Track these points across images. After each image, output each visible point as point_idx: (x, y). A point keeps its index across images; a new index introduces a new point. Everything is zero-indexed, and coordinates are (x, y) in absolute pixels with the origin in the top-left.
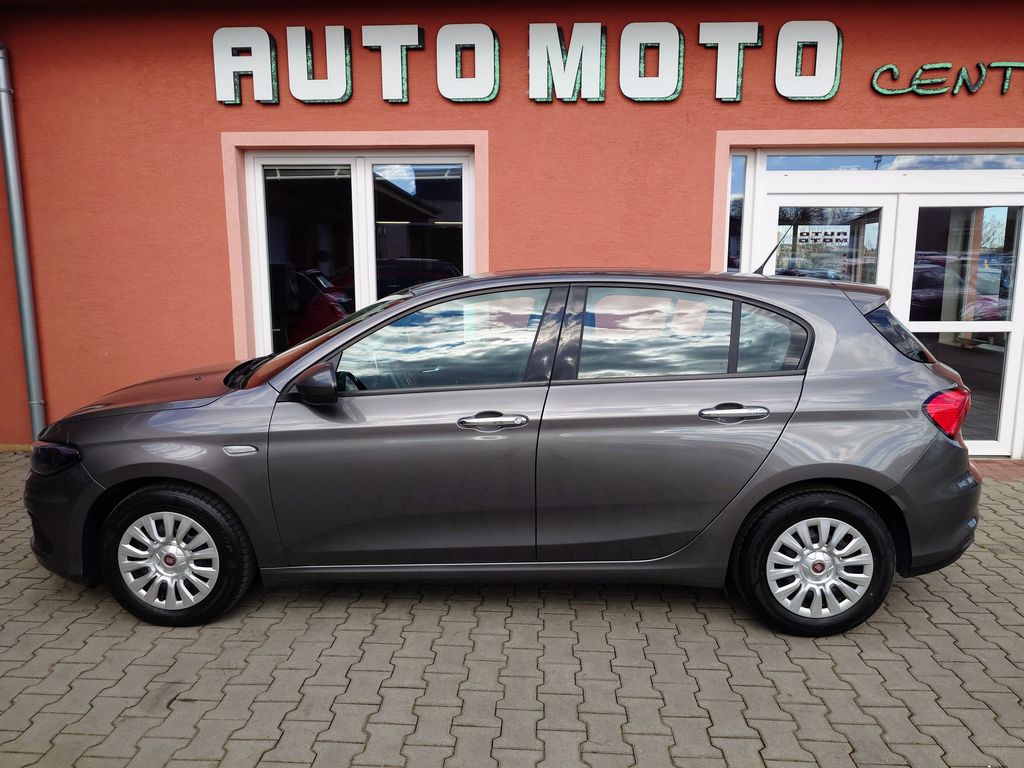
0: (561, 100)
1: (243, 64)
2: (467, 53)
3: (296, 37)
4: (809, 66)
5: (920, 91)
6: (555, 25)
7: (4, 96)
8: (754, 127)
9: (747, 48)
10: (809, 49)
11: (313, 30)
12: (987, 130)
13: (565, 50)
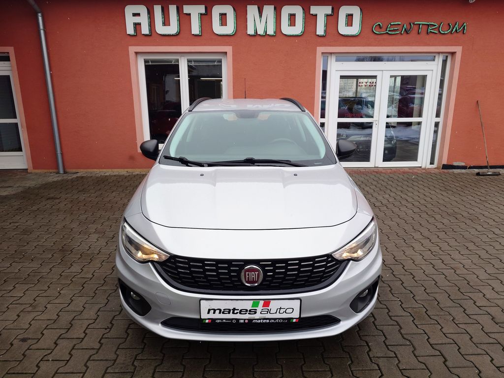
0: (259, 35)
1: (137, 20)
2: (224, 16)
3: (158, 9)
4: (350, 23)
5: (390, 33)
6: (257, 6)
7: (42, 32)
8: (330, 46)
9: (327, 16)
10: (350, 17)
11: (164, 6)
12: (413, 47)
13: (261, 16)
